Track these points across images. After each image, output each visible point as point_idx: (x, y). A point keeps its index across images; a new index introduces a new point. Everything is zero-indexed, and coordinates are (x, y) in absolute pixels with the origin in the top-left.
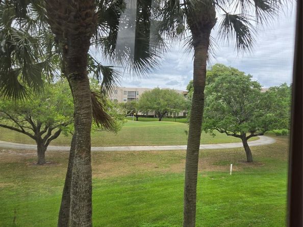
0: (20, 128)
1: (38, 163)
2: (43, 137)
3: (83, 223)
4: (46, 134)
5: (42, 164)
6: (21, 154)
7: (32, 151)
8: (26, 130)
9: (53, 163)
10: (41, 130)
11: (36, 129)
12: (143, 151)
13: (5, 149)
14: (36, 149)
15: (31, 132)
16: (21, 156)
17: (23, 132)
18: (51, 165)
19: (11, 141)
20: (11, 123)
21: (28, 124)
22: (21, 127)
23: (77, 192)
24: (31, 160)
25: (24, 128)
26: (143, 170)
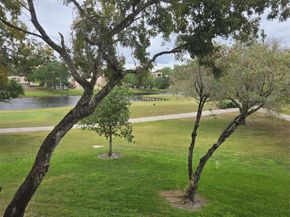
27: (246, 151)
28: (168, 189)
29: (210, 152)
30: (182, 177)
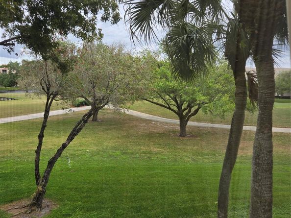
0: (167, 106)
1: (181, 135)
2: (184, 113)
3: (265, 192)
4: (187, 111)
5: (184, 136)
6: (166, 126)
7: (175, 124)
8: (172, 107)
9: (192, 136)
10: (183, 108)
11: (179, 107)
12: (281, 133)
13: (154, 121)
14: (179, 123)
15: (176, 109)
16: (166, 128)
17: (170, 108)
18: (191, 138)
19: (158, 116)
20: (161, 101)
21: (174, 103)
22: (168, 104)
23: (259, 164)
24: (174, 132)
25: (170, 106)
26: (283, 152)
27: (97, 146)
28: (11, 201)
29: (59, 152)
30: (29, 183)
